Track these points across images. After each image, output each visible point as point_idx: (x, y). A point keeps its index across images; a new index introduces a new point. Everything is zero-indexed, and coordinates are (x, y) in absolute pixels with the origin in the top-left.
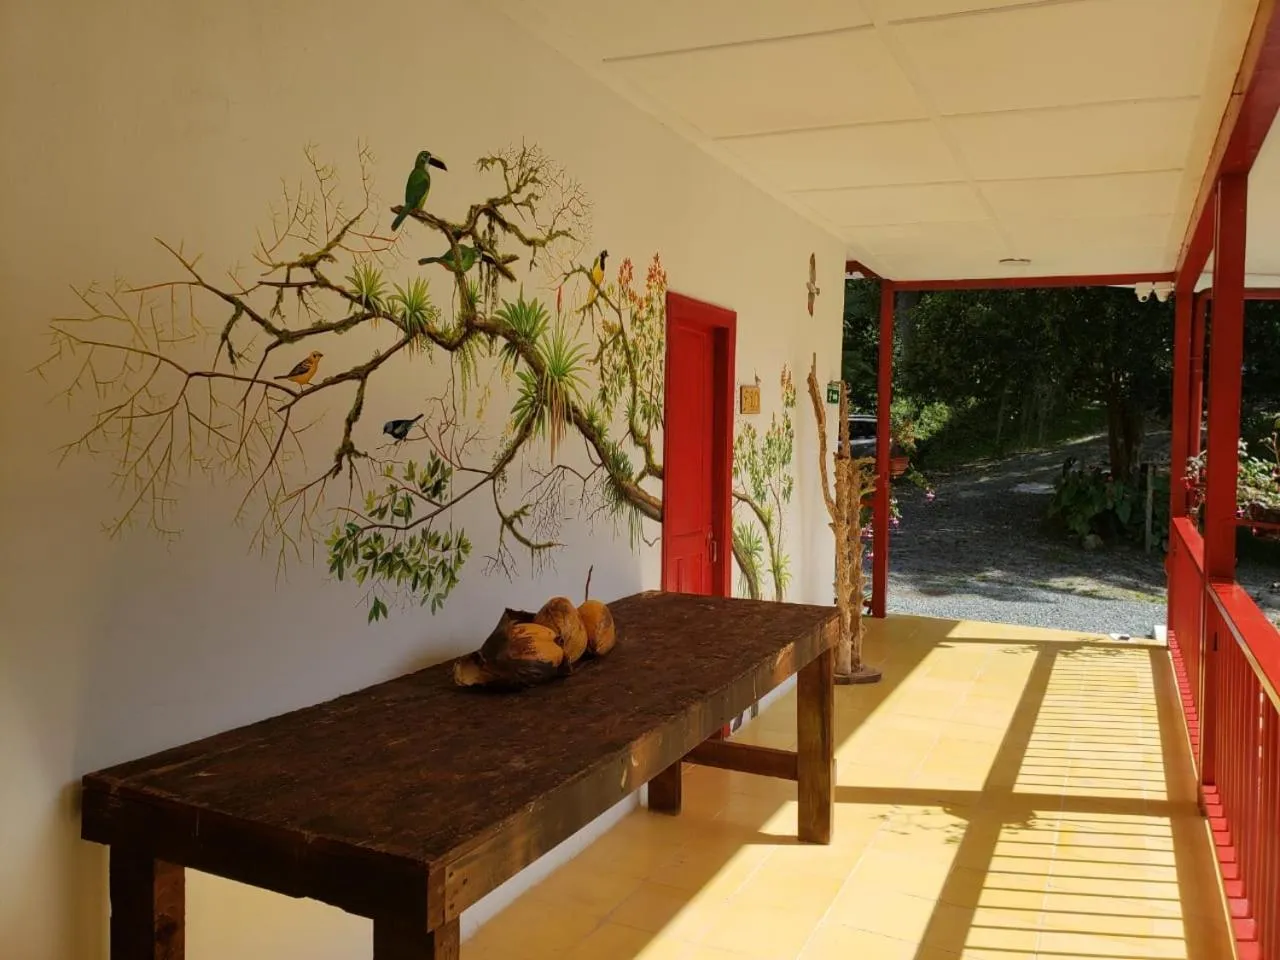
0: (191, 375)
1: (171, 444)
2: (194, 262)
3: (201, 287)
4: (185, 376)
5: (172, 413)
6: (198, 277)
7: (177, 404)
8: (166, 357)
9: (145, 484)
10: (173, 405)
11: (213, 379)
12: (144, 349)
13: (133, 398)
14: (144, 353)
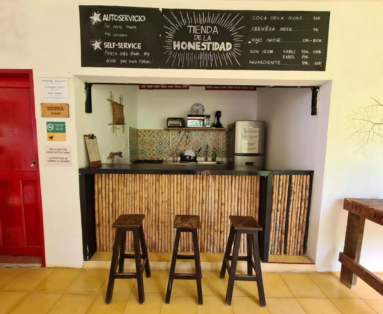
0: (375, 124)
1: (368, 138)
2: (379, 100)
3: (380, 106)
4: (374, 124)
5: (369, 132)
6: (379, 104)
7: (371, 130)
8: (369, 121)
9: (362, 145)
10: (370, 130)
11: (380, 125)
12: (365, 119)
13: (361, 129)
14: (364, 120)
